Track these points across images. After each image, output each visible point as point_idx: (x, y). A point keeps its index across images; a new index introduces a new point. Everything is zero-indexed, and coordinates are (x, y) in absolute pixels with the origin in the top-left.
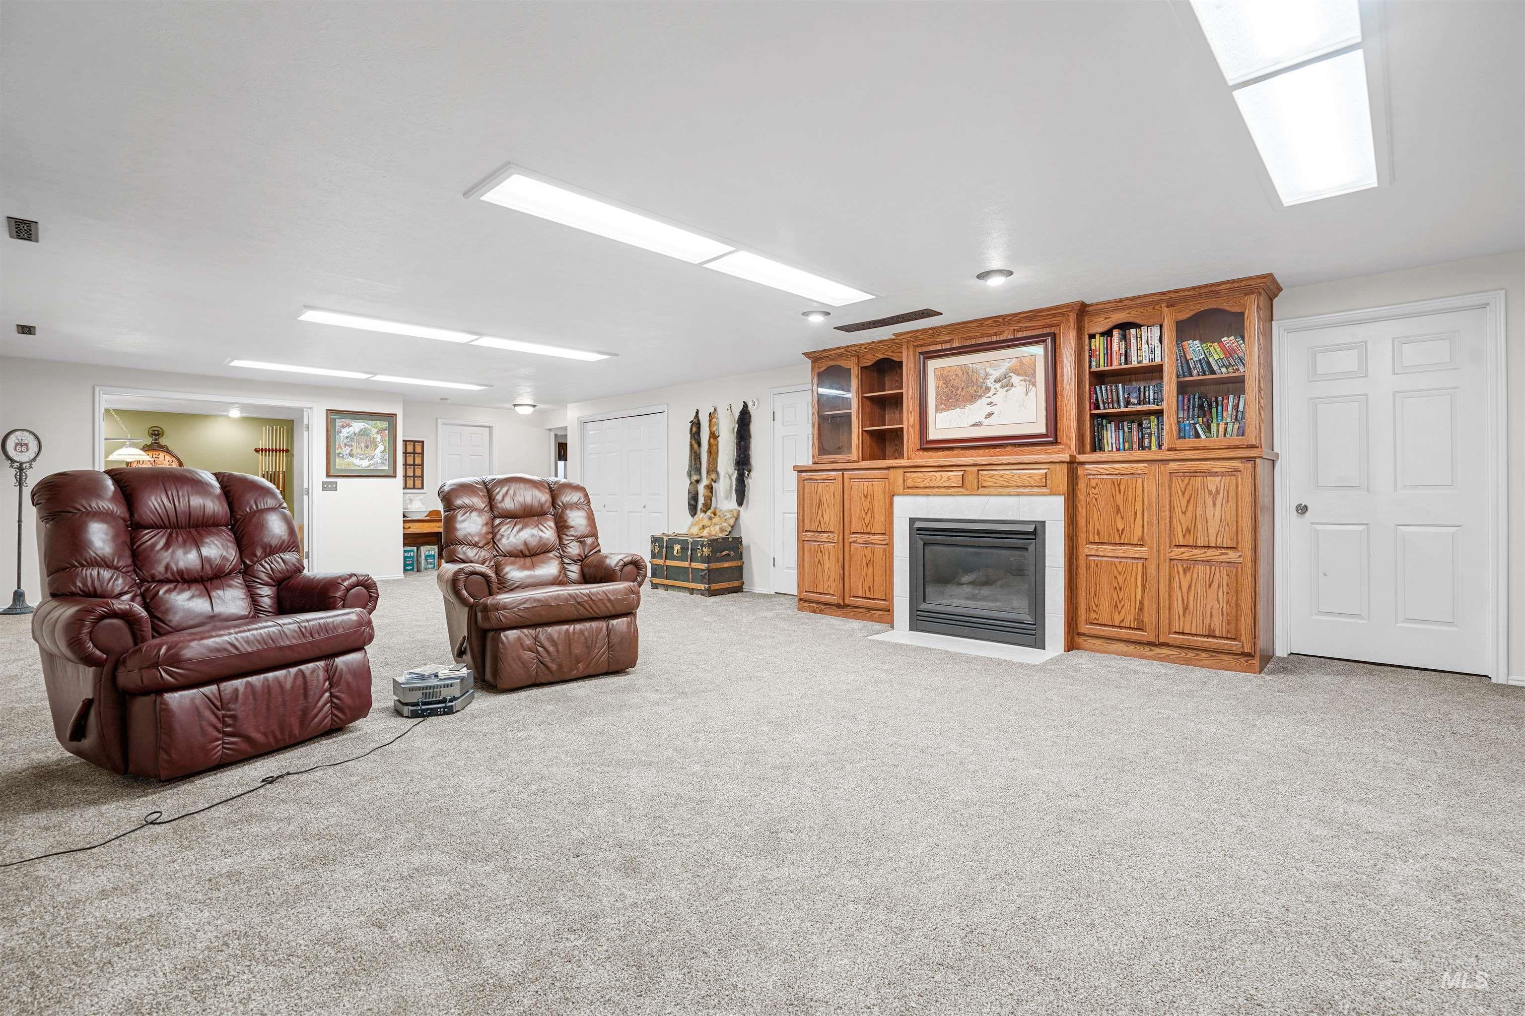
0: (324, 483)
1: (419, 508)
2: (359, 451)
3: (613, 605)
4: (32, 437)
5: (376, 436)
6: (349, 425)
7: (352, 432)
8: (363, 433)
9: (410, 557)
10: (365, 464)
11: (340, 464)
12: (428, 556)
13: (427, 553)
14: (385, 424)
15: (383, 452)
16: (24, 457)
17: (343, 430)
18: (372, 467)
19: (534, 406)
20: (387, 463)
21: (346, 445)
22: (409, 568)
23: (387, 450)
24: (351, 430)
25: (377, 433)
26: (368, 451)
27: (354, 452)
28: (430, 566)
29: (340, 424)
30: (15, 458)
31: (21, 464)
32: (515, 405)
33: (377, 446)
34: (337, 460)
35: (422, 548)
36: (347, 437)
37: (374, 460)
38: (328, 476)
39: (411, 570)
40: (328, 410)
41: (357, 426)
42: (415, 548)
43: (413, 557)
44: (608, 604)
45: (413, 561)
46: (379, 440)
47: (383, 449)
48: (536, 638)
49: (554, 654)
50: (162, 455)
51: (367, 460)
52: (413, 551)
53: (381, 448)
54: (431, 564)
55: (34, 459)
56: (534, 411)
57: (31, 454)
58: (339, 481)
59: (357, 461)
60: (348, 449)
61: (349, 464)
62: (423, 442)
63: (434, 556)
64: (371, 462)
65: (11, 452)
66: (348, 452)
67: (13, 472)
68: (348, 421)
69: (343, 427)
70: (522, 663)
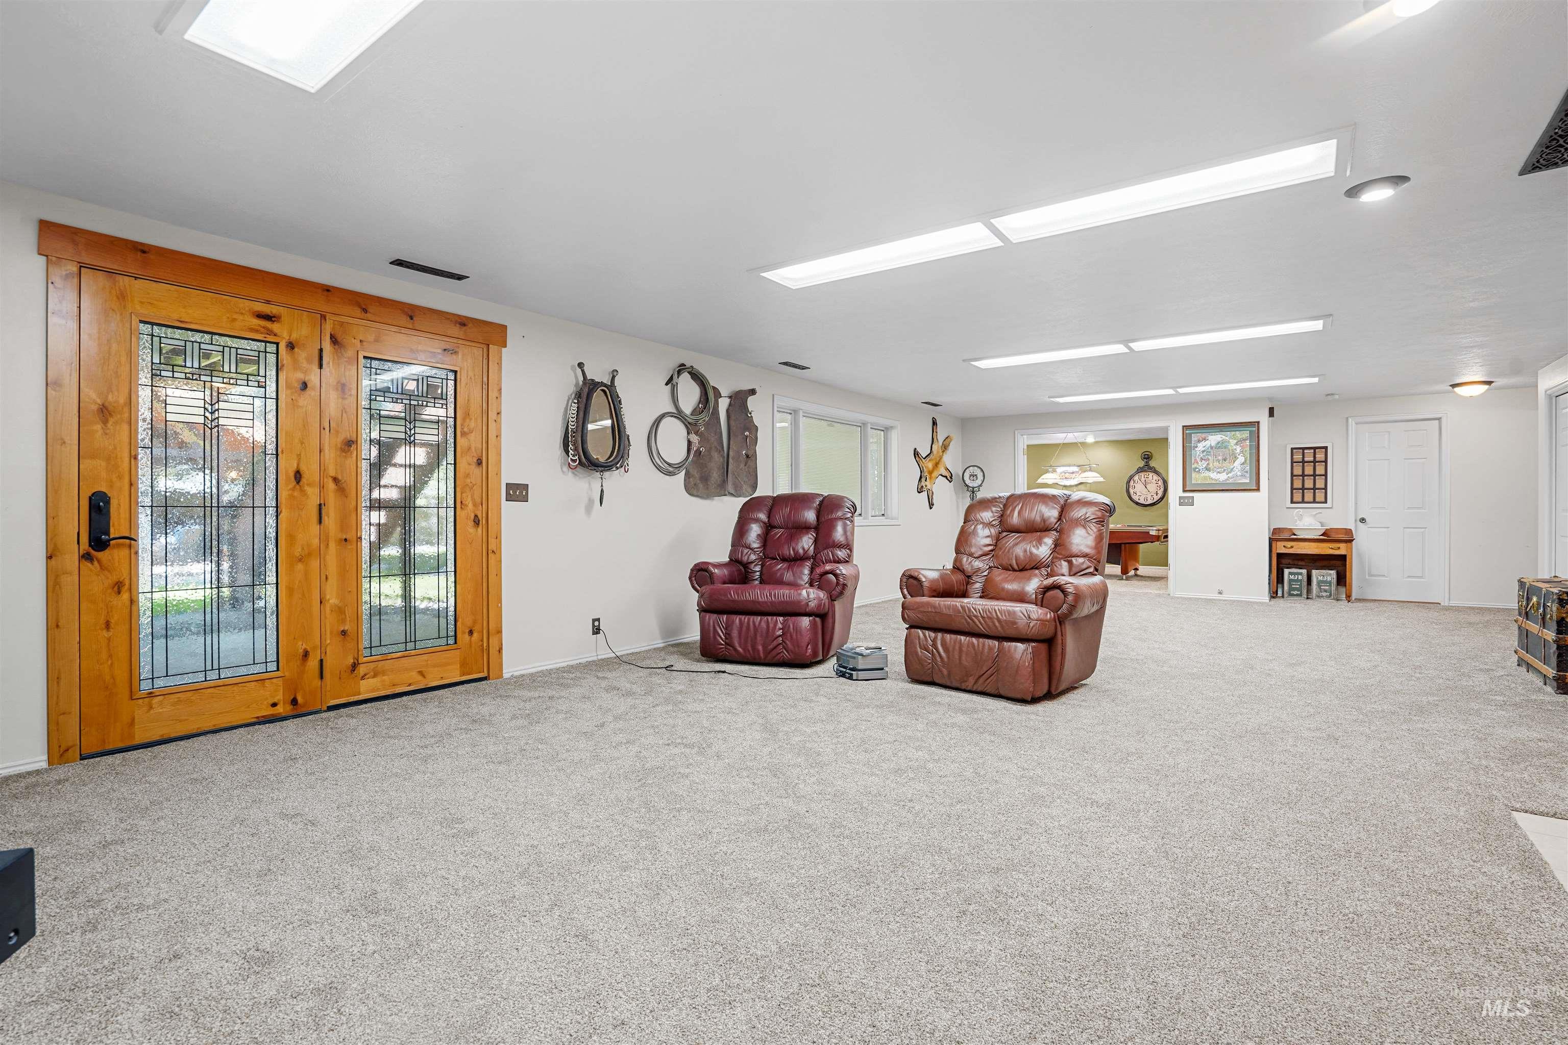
0: (1180, 498)
1: (1310, 525)
2: (1216, 464)
3: (1002, 626)
4: (979, 470)
5: (1235, 447)
6: (1205, 439)
7: (1209, 445)
8: (1221, 446)
9: (1297, 580)
10: (1222, 477)
11: (1196, 479)
12: (1323, 582)
13: (1321, 578)
14: (1246, 434)
15: (1243, 464)
16: (975, 484)
17: (1199, 445)
18: (1231, 481)
19: (1489, 383)
20: (1248, 475)
21: (1202, 459)
22: (1295, 592)
23: (1248, 462)
24: (1207, 443)
25: (1237, 444)
26: (1226, 464)
27: (1211, 466)
28: (1324, 594)
29: (1196, 439)
30: (970, 485)
31: (973, 488)
32: (1454, 386)
33: (1236, 458)
34: (1194, 475)
35: (1314, 572)
36: (1203, 452)
37: (1233, 473)
38: (1184, 491)
39: (1297, 595)
40: (1183, 426)
41: (1214, 439)
42: (1304, 571)
43: (1301, 581)
44: (997, 624)
45: (1301, 585)
46: (1238, 451)
47: (1243, 461)
48: (934, 641)
49: (946, 660)
50: (1151, 474)
51: (1225, 473)
52: (1301, 574)
53: (1241, 459)
54: (1326, 591)
55: (981, 485)
56: (1488, 390)
57: (979, 482)
58: (1196, 495)
59: (1213, 475)
60: (1204, 463)
61: (1205, 478)
62: (1326, 448)
63: (1330, 582)
64: (1230, 475)
65: (968, 482)
66: (1204, 466)
67: (969, 494)
68: (1204, 435)
69: (1199, 441)
70: (919, 660)
